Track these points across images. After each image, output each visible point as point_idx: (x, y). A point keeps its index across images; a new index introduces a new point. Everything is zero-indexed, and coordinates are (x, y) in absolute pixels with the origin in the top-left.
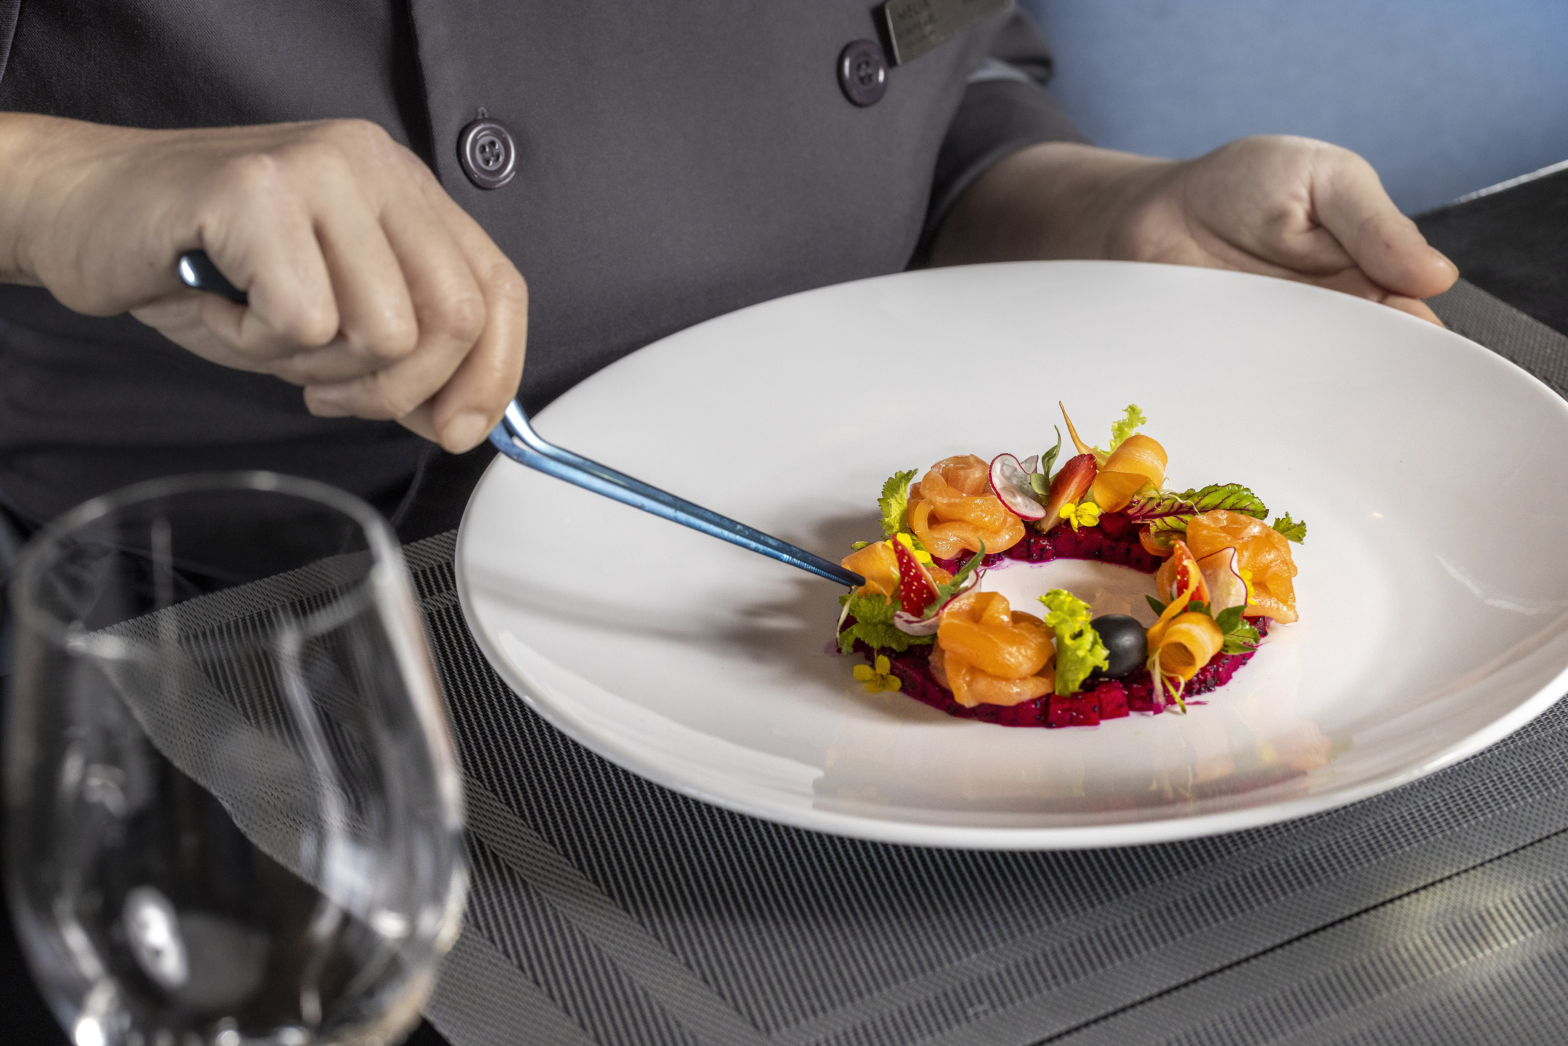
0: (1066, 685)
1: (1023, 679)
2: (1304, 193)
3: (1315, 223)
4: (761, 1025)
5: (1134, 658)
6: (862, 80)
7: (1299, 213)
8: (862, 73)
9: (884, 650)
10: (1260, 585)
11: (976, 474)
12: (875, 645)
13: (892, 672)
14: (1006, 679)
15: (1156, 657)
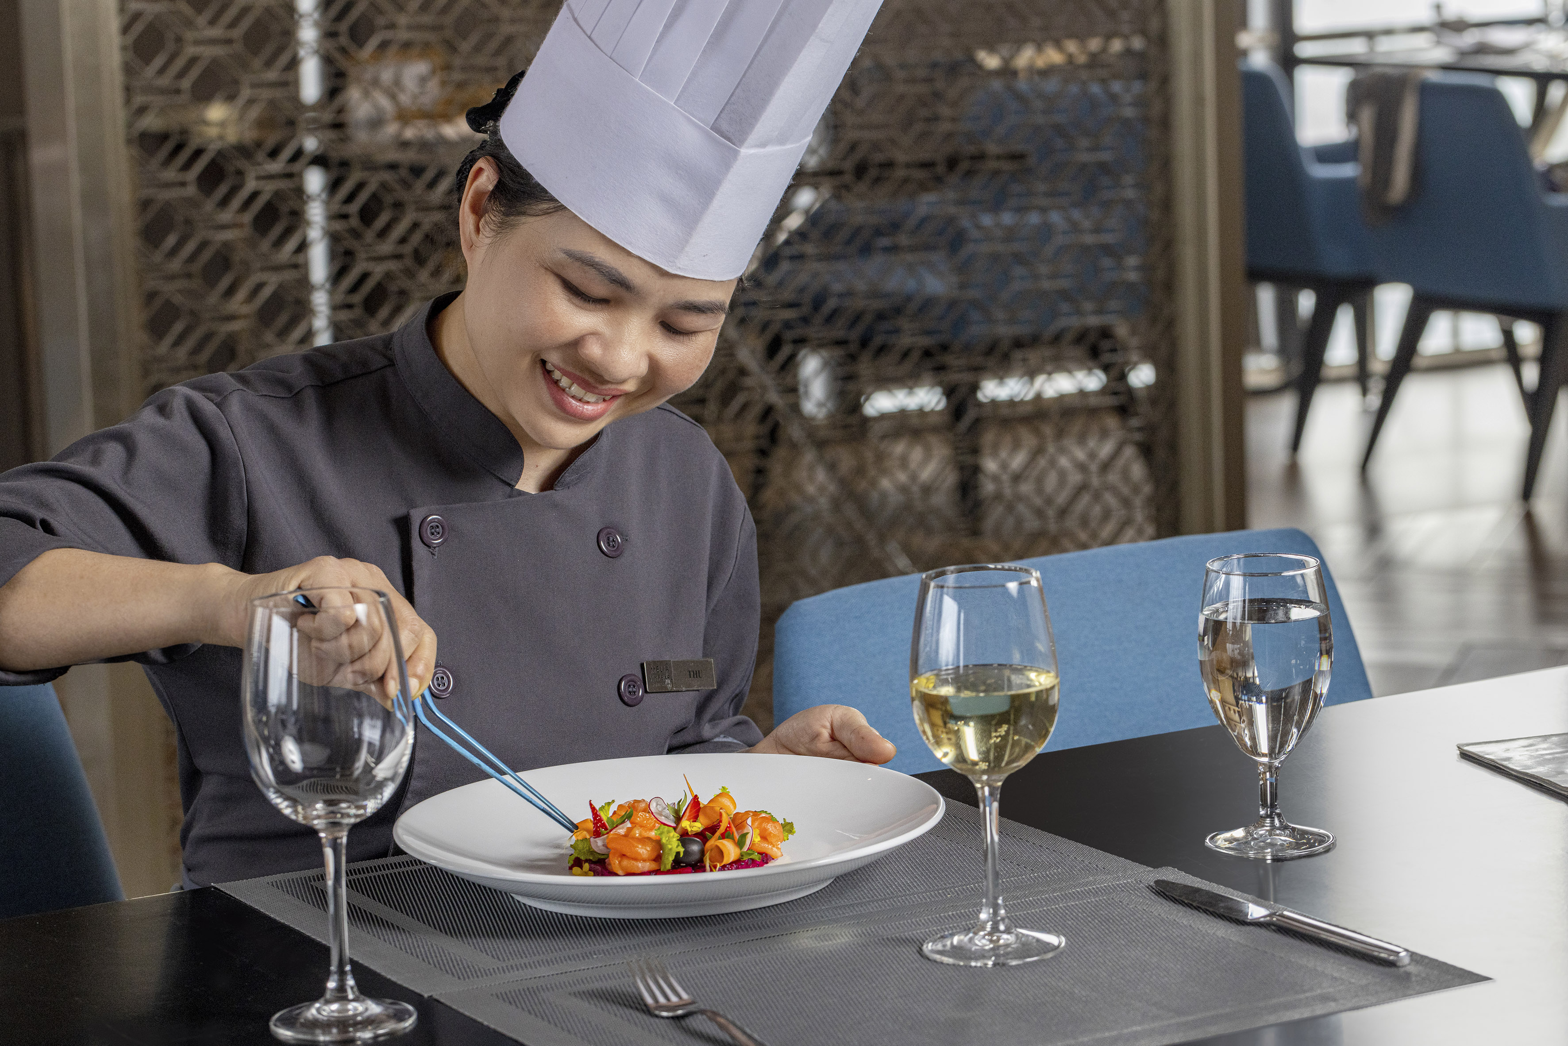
0: (665, 867)
1: (644, 860)
2: (828, 725)
3: (833, 738)
4: (501, 959)
5: (697, 857)
6: (630, 692)
7: (826, 734)
8: (630, 689)
9: (587, 861)
10: (764, 838)
11: (643, 805)
12: (582, 858)
13: (590, 870)
14: (636, 859)
15: (707, 856)
